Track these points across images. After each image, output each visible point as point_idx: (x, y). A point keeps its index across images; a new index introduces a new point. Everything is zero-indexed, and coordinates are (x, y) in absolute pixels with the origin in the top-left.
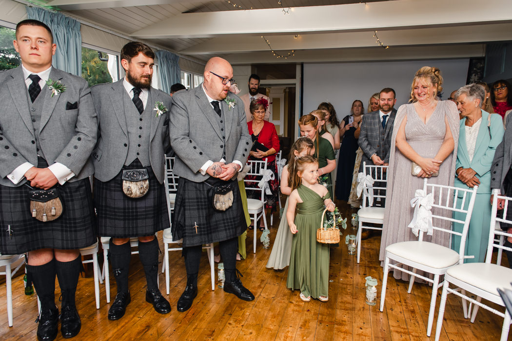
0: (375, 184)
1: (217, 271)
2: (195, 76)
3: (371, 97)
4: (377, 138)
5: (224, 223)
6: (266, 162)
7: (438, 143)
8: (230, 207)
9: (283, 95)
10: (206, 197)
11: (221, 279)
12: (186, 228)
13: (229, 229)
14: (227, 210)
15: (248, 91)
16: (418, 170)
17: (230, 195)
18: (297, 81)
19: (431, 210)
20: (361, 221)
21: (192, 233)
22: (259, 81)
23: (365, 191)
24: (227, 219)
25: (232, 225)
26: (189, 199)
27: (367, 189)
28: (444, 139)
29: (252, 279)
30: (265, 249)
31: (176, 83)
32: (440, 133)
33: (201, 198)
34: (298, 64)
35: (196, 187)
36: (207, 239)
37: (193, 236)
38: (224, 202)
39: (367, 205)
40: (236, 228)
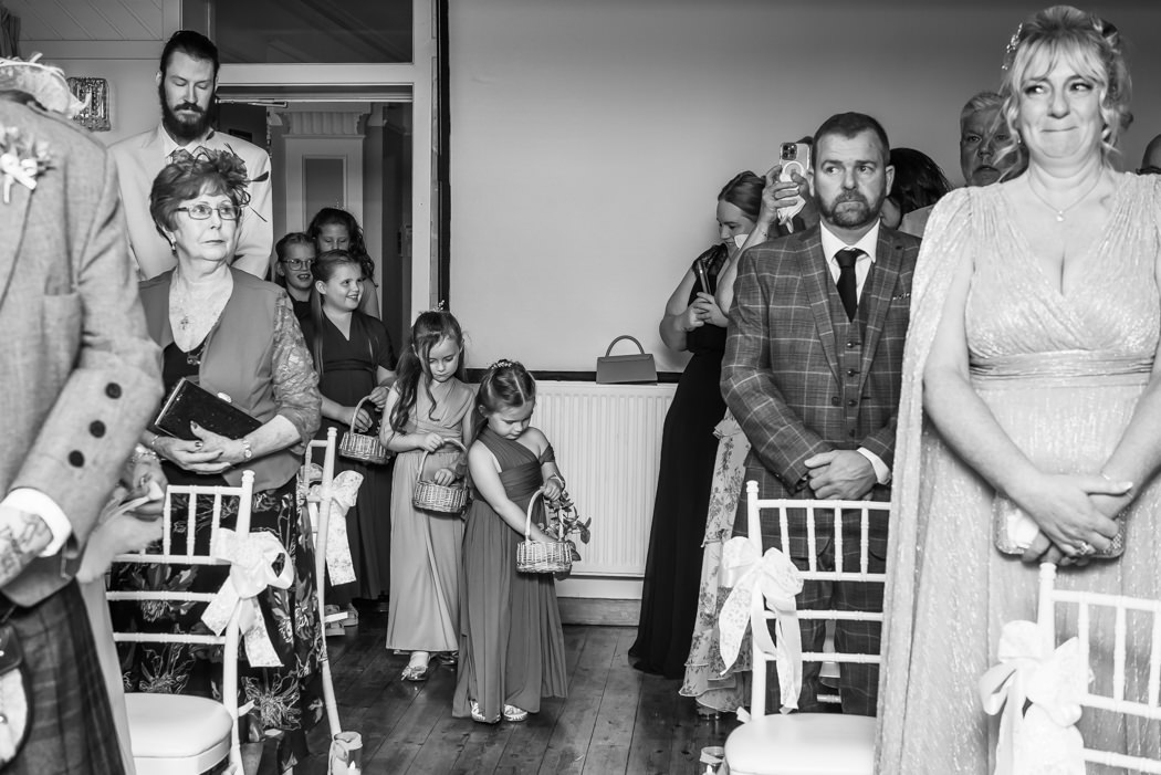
6: (245, 490)
7: (1123, 392)
9: (360, 143)
15: (161, 117)
16: (1021, 534)
18: (418, 76)
19: (1077, 725)
23: (761, 634)
27: (771, 624)
28: (1151, 370)
32: (1134, 342)
39: (773, 706)
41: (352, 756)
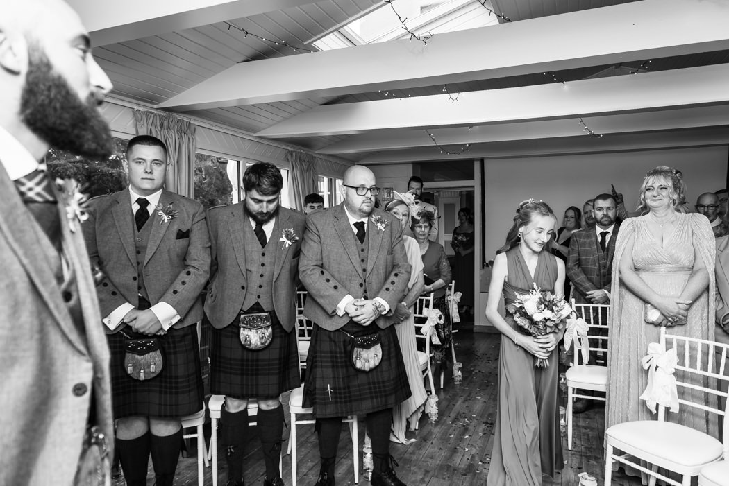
0: (592, 331)
1: (362, 455)
2: (337, 181)
3: (584, 203)
4: (595, 264)
5: (370, 388)
6: (431, 298)
7: (683, 276)
8: (376, 367)
9: (459, 199)
10: (343, 351)
11: (367, 467)
12: (317, 392)
13: (377, 397)
14: (371, 370)
16: (654, 316)
17: (377, 349)
18: (475, 183)
20: (571, 386)
21: (324, 399)
22: (422, 185)
23: (576, 342)
24: (374, 383)
25: (380, 392)
26: (321, 352)
28: (692, 270)
29: (413, 468)
30: (432, 423)
31: (311, 193)
32: (686, 262)
33: (336, 352)
34: (477, 160)
35: (330, 337)
36: (344, 410)
37: (325, 404)
38: (368, 358)
39: (581, 362)
40: (386, 396)
41: (460, 369)
